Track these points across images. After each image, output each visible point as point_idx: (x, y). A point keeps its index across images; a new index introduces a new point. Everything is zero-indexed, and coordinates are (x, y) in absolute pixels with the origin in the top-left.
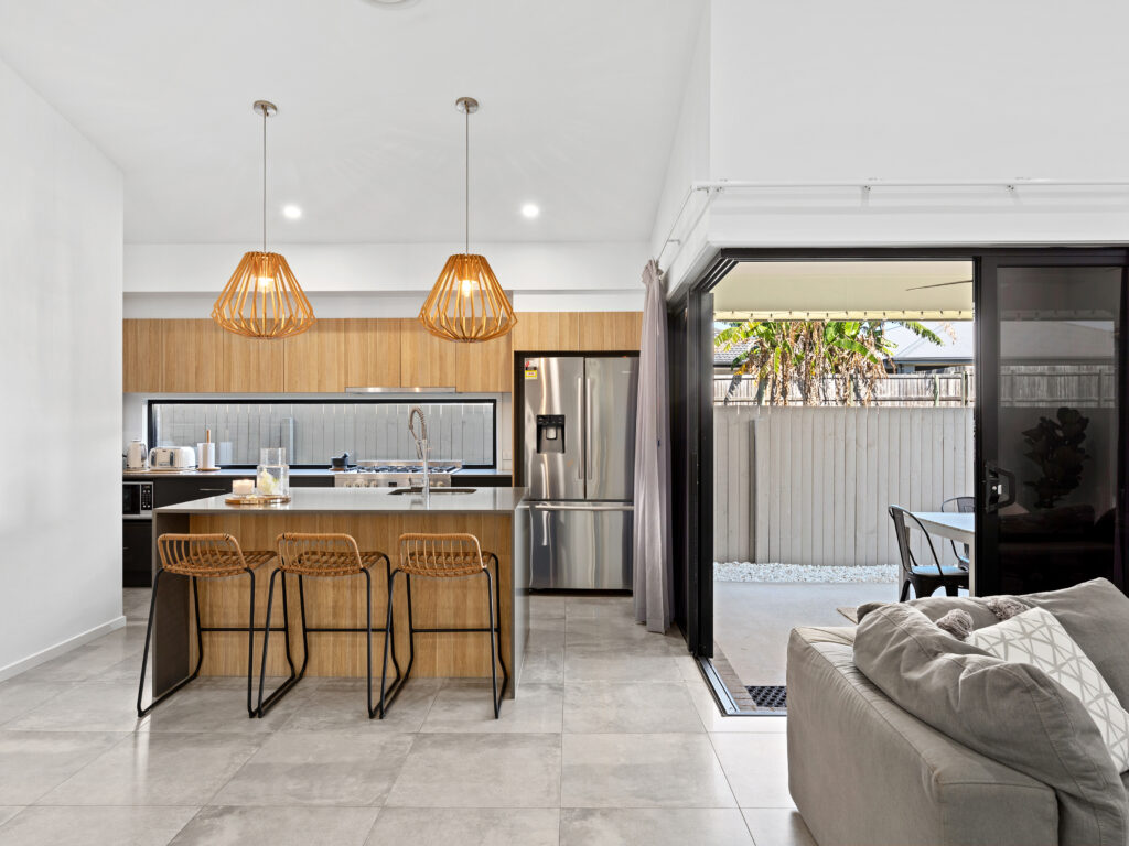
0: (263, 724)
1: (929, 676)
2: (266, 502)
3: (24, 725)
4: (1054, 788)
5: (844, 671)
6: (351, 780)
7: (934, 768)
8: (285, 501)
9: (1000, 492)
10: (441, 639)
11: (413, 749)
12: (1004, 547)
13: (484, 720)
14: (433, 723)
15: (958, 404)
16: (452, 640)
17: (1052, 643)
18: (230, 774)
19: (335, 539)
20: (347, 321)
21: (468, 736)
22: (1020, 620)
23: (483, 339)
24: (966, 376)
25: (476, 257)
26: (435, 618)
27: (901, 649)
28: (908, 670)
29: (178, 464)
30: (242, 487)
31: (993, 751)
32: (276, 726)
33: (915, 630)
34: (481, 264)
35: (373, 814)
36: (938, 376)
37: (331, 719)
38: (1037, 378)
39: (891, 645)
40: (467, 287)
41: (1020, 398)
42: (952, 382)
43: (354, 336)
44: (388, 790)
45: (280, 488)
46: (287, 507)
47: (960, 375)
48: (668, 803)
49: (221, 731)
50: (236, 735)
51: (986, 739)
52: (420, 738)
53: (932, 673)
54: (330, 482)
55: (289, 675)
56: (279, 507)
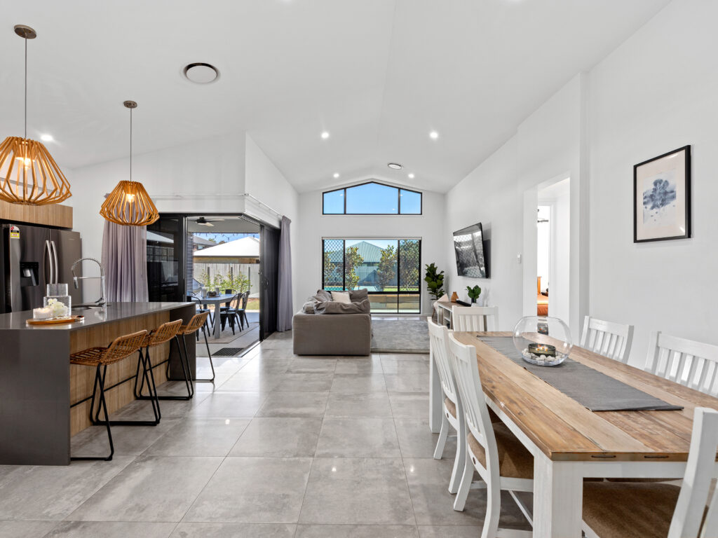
40: (130, 198)
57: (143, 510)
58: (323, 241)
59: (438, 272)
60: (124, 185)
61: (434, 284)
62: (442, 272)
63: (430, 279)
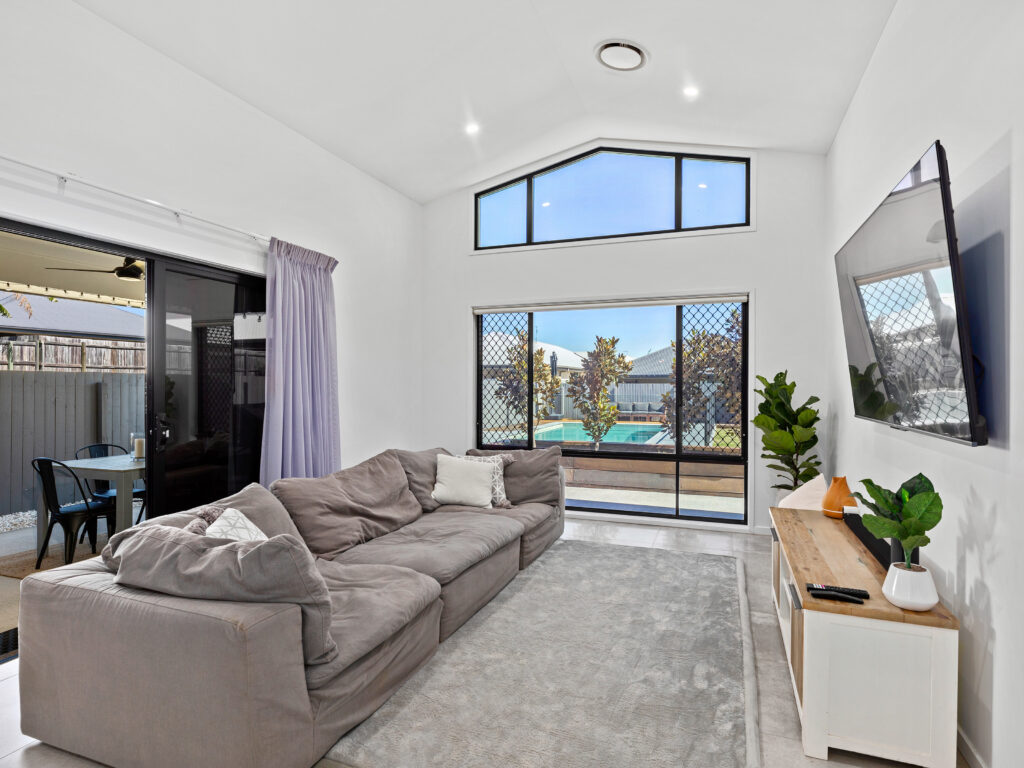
1: (210, 566)
4: (299, 604)
5: (114, 592)
7: (237, 622)
9: (168, 435)
12: (168, 475)
15: (33, 369)
17: (246, 528)
22: (225, 518)
24: (41, 344)
27: (176, 555)
28: (187, 568)
31: (265, 597)
33: (182, 539)
36: (12, 342)
38: (103, 350)
39: (165, 555)
41: (89, 365)
42: (26, 349)
47: (34, 343)
51: (260, 591)
53: (212, 562)
58: (479, 319)
59: (796, 402)
61: (784, 438)
62: (814, 400)
63: (773, 422)
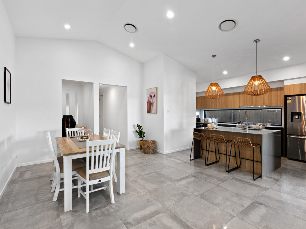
0: (207, 167)
2: (212, 128)
3: (177, 157)
6: (216, 179)
8: (217, 129)
10: (247, 161)
11: (231, 179)
13: (251, 180)
14: (238, 177)
16: (250, 162)
18: (197, 172)
19: (220, 136)
20: (240, 92)
21: (244, 181)
23: (260, 95)
25: (259, 76)
26: (246, 157)
29: (208, 121)
30: (209, 126)
32: (209, 168)
34: (260, 77)
35: (216, 185)
37: (219, 170)
40: (256, 83)
43: (241, 96)
44: (221, 183)
45: (216, 126)
46: (217, 130)
48: (288, 212)
49: (200, 166)
50: (202, 167)
52: (234, 178)
54: (235, 126)
55: (216, 161)
56: (215, 129)
57: (148, 200)
60: (254, 78)
